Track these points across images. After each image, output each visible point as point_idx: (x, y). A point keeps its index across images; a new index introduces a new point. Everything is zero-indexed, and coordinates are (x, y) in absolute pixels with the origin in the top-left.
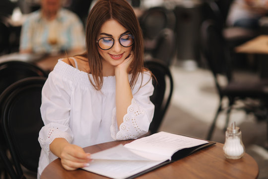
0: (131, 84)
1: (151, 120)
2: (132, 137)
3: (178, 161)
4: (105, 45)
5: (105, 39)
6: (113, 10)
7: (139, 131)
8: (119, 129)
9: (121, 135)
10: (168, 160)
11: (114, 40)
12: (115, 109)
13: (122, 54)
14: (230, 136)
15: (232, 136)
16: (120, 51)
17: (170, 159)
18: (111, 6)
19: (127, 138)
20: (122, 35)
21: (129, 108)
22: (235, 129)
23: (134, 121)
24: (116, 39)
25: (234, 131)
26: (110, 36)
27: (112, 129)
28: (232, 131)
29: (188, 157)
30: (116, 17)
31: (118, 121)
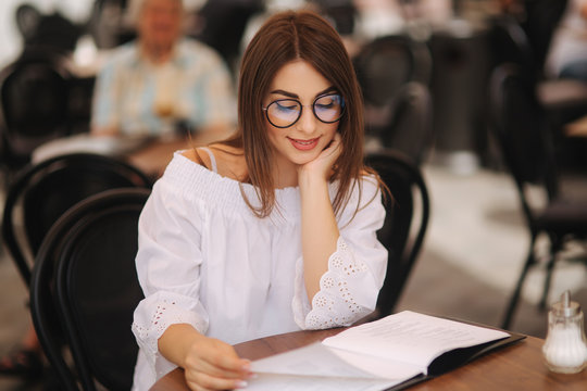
0: (337, 204)
1: (382, 284)
2: (339, 323)
3: (443, 377)
4: (281, 117)
5: (282, 103)
6: (300, 39)
7: (354, 308)
8: (311, 304)
9: (315, 318)
10: (421, 375)
11: (302, 107)
12: (300, 260)
13: (316, 140)
14: (558, 322)
15: (562, 321)
16: (315, 131)
17: (425, 372)
18: (296, 32)
19: (330, 325)
20: (319, 96)
21: (331, 258)
22: (569, 306)
23: (342, 286)
24: (307, 104)
25: (568, 312)
26: (294, 97)
27: (296, 305)
28: (562, 312)
29: (466, 367)
30: (307, 55)
31: (309, 287)
